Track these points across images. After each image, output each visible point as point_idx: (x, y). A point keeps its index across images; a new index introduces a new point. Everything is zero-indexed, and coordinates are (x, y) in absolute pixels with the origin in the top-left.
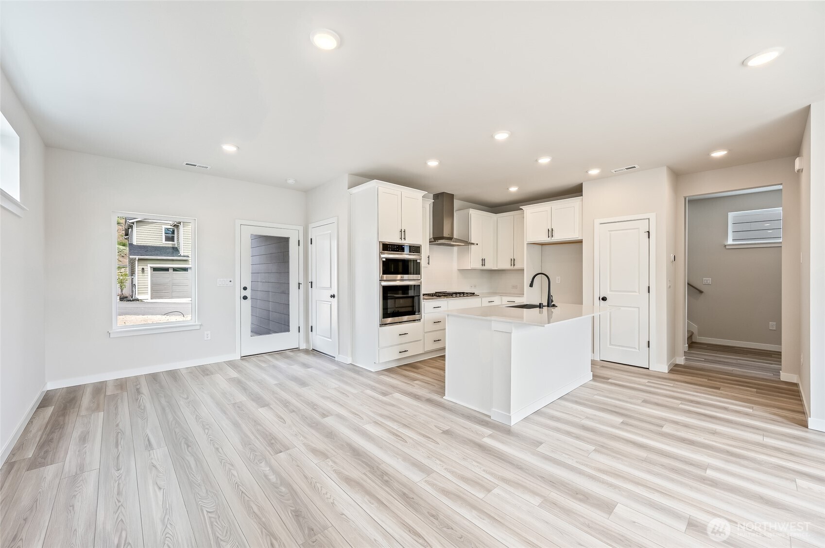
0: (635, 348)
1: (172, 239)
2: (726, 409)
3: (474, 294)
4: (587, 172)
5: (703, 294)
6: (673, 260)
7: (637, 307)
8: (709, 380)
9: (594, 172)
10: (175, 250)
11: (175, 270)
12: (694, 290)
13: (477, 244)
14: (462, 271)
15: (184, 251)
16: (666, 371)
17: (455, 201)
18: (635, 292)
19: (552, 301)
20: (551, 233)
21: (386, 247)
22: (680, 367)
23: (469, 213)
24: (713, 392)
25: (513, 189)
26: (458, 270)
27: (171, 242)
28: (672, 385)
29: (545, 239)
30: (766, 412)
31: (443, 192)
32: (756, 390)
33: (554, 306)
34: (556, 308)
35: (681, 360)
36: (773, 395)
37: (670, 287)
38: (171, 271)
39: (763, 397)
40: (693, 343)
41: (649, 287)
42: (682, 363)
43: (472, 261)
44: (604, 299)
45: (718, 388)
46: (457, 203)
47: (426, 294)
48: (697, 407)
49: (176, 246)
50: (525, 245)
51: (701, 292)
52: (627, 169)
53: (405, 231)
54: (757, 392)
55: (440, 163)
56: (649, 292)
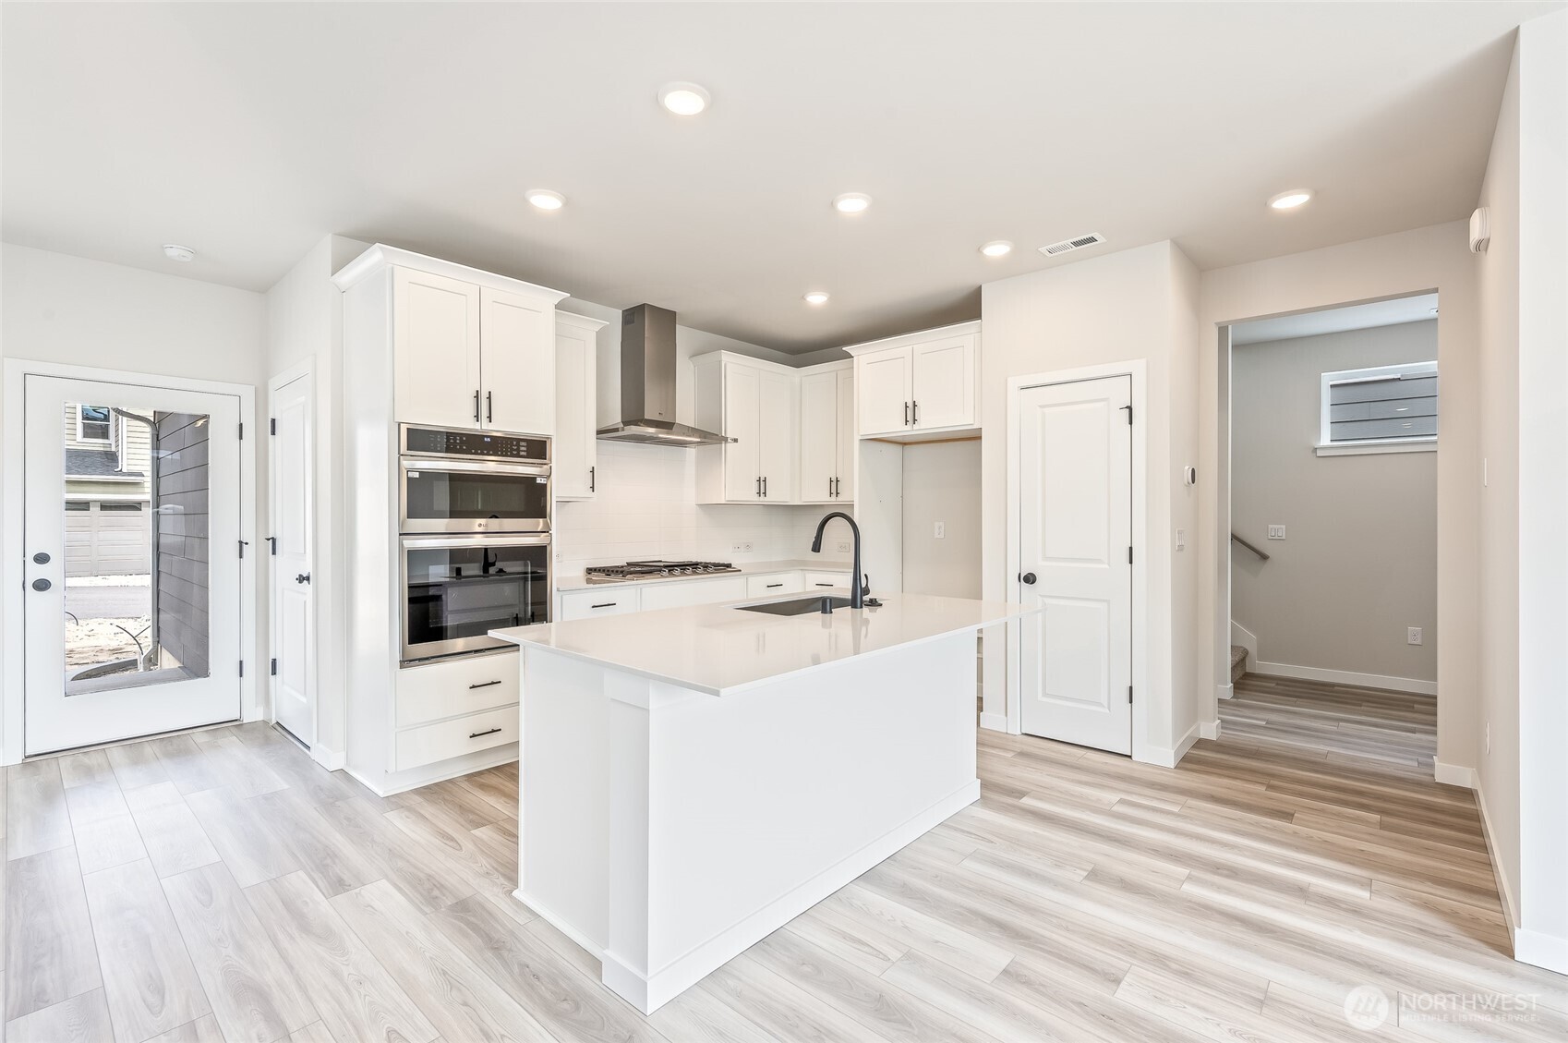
0: (1100, 704)
1: (104, 433)
2: (1301, 892)
3: (729, 566)
4: (979, 250)
5: (1268, 561)
6: (1190, 481)
7: (1104, 601)
8: (1270, 787)
9: (997, 250)
10: (111, 458)
11: (106, 506)
12: (1246, 550)
13: (736, 440)
14: (708, 508)
15: (131, 462)
16: (1171, 763)
17: (681, 331)
18: (1099, 561)
19: (866, 591)
20: (911, 413)
21: (419, 439)
22: (1207, 749)
23: (720, 362)
24: (1274, 829)
25: (817, 299)
26: (701, 506)
27: (101, 441)
28: (1176, 809)
29: (896, 427)
30: (1402, 897)
31: (644, 304)
32: (1376, 817)
33: (873, 603)
34: (879, 609)
35: (1210, 729)
36: (1420, 834)
37: (1181, 548)
38: (95, 510)
39: (1397, 841)
40: (1248, 676)
41: (1131, 548)
42: (1213, 736)
43: (732, 482)
44: (1030, 579)
45: (1287, 816)
46: (684, 337)
47: (595, 570)
48: (1229, 891)
49: (113, 449)
50: (856, 443)
51: (1264, 557)
52: (1076, 244)
53: (489, 398)
54: (1383, 826)
55: (568, 203)
56: (1131, 562)
